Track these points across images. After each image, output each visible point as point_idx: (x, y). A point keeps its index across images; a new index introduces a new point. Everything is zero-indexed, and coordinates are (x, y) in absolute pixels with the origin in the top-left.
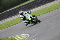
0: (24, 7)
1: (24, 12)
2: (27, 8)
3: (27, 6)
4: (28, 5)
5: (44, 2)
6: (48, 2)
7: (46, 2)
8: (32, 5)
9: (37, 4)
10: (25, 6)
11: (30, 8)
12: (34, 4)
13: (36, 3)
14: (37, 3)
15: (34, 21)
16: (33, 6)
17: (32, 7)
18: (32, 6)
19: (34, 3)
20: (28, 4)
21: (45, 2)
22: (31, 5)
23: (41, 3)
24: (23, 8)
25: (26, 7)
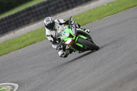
0: (5, 22)
1: (56, 21)
2: (13, 23)
3: (12, 19)
4: (15, 18)
5: (52, 11)
6: (61, 9)
7: (57, 10)
8: (25, 16)
9: (35, 14)
10: (8, 21)
11: (19, 23)
12: (29, 15)
13: (32, 13)
14: (36, 12)
15: (82, 46)
16: (27, 20)
17: (23, 22)
18: (24, 19)
19: (30, 12)
20: (16, 15)
21: (55, 9)
22: (22, 18)
23: (45, 13)
24: (4, 24)
25: (11, 22)
